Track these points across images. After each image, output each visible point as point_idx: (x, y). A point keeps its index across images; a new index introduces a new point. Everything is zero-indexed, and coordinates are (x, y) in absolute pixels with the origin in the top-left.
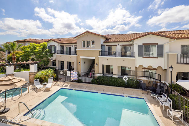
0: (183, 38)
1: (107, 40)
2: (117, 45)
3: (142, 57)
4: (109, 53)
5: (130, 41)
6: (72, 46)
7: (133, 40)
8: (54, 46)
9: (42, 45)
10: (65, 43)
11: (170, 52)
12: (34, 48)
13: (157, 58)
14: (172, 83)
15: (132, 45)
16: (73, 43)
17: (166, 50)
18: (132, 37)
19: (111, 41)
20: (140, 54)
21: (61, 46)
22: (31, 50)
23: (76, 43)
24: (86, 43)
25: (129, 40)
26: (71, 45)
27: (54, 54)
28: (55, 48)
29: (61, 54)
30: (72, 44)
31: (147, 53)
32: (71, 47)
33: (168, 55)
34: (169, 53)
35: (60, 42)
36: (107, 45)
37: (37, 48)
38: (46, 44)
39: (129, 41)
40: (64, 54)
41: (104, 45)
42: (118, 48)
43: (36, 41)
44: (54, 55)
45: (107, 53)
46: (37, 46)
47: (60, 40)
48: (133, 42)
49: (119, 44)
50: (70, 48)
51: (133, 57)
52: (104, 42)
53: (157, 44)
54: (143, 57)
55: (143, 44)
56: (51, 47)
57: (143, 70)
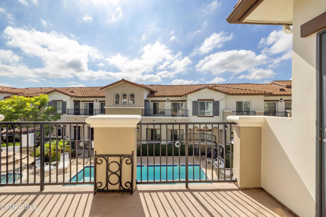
0: (237, 94)
1: (152, 93)
2: (165, 101)
3: (196, 116)
4: (155, 112)
5: (183, 95)
6: (95, 101)
7: (186, 95)
8: (62, 101)
9: (37, 100)
10: (82, 97)
11: (226, 109)
12: (23, 105)
13: (213, 117)
14: (227, 144)
15: (185, 101)
16: (97, 97)
17: (222, 107)
18: (184, 91)
19: (158, 95)
20: (195, 113)
21: (74, 101)
22: (15, 108)
23: (104, 97)
24: (120, 97)
25: (181, 94)
26: (94, 99)
27: (62, 114)
28: (63, 104)
29: (76, 114)
30: (96, 99)
31: (202, 111)
32: (93, 103)
33: (224, 113)
34: (225, 111)
35: (72, 94)
36: (152, 101)
37: (28, 104)
38: (46, 98)
39: (181, 96)
40: (79, 115)
41: (148, 101)
42: (168, 106)
43: (14, 91)
44: (61, 116)
45: (152, 112)
46: (28, 101)
47: (72, 92)
48: (186, 97)
49: (168, 100)
50: (91, 105)
51: (186, 116)
52: (148, 97)
53: (213, 100)
54: (198, 116)
55: (198, 100)
56: (54, 103)
57: (198, 132)
